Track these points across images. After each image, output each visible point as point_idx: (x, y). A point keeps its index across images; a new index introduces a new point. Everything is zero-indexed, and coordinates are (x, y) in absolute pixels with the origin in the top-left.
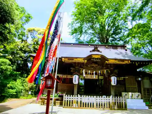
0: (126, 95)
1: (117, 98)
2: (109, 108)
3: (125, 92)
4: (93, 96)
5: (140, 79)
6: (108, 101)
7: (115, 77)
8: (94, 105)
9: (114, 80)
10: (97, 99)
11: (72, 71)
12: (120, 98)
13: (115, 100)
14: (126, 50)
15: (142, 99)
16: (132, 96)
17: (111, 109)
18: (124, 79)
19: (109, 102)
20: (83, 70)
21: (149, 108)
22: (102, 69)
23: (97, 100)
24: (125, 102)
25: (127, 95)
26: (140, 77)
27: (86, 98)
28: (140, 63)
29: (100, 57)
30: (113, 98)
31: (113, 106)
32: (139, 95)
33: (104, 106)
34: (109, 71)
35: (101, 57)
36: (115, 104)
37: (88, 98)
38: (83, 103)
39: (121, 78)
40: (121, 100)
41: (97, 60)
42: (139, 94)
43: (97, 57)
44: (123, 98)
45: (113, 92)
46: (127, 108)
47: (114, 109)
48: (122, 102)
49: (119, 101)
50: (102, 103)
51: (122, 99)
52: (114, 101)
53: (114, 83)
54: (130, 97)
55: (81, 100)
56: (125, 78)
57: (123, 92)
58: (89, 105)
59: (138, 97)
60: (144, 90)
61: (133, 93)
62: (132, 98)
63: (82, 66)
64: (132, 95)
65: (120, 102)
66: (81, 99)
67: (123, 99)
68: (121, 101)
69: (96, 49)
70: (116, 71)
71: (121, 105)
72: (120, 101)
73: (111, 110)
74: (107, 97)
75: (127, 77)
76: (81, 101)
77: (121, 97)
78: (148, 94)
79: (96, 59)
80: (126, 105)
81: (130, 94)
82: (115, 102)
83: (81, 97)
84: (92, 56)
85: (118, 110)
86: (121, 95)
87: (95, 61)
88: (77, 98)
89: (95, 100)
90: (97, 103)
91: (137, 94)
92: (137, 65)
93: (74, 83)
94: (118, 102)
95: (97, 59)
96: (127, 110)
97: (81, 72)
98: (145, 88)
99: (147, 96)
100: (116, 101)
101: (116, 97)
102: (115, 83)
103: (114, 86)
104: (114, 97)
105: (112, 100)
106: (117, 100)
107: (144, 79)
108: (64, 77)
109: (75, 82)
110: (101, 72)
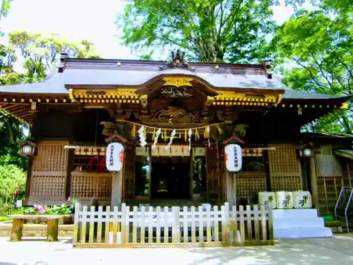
0: (271, 198)
1: (245, 209)
2: (221, 240)
3: (269, 190)
4: (170, 207)
5: (308, 152)
6: (217, 219)
7: (238, 147)
8: (173, 233)
9: (236, 154)
10: (181, 217)
11: (105, 132)
12: (252, 209)
13: (238, 216)
14: (270, 77)
15: (313, 207)
16: (286, 202)
17: (226, 245)
18: (265, 153)
19: (220, 222)
20: (138, 128)
21: (333, 233)
22: (198, 121)
23: (181, 220)
24: (267, 222)
25: (274, 198)
26: (309, 147)
27: (146, 213)
28: (309, 106)
29: (188, 84)
30: (231, 209)
31: (231, 233)
32: (305, 198)
33: (205, 234)
34: (220, 130)
35: (191, 82)
36: (239, 228)
37: (155, 213)
38: (139, 229)
39: (255, 150)
40: (256, 216)
41: (181, 94)
42: (307, 193)
43: (181, 85)
44: (263, 207)
45: (231, 193)
46: (274, 237)
47: (235, 244)
48: (260, 222)
49: (249, 219)
50: (197, 228)
51: (260, 212)
52: (234, 219)
53: (234, 164)
54: (281, 206)
55: (131, 220)
56: (267, 150)
57: (262, 190)
58: (158, 233)
59: (303, 202)
60: (320, 183)
61: (290, 193)
62: (286, 208)
63: (136, 115)
64: (288, 198)
65: (253, 222)
66: (131, 217)
67: (263, 211)
68: (256, 218)
69: (178, 61)
70: (241, 128)
71: (257, 230)
72: (253, 219)
73: (226, 248)
74: (212, 207)
75: (274, 148)
76: (131, 223)
77: (255, 207)
78: (330, 193)
79: (175, 88)
80: (272, 229)
81: (282, 195)
82: (238, 222)
83: (131, 210)
84: (165, 82)
85: (246, 244)
86: (255, 200)
87: (174, 95)
88: (120, 213)
89: (177, 220)
90: (182, 229)
91: (300, 194)
92: (300, 113)
93: (109, 168)
94: (246, 222)
95: (181, 89)
96: (272, 244)
97: (134, 135)
98: (322, 177)
99: (327, 199)
100: (242, 219)
101: (241, 207)
102: (236, 165)
103: (236, 172)
104: (234, 208)
105: (228, 216)
106: (245, 215)
107: (320, 153)
108: (89, 153)
109: (112, 164)
110: (194, 131)
